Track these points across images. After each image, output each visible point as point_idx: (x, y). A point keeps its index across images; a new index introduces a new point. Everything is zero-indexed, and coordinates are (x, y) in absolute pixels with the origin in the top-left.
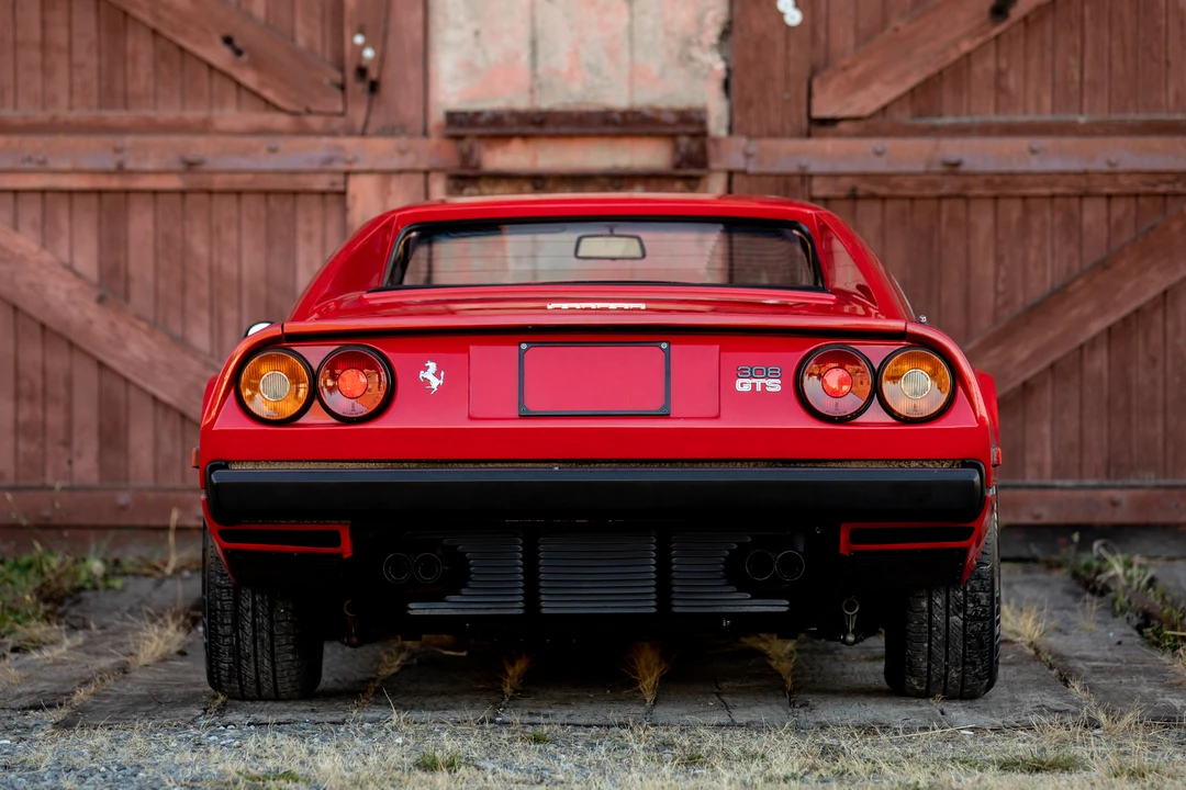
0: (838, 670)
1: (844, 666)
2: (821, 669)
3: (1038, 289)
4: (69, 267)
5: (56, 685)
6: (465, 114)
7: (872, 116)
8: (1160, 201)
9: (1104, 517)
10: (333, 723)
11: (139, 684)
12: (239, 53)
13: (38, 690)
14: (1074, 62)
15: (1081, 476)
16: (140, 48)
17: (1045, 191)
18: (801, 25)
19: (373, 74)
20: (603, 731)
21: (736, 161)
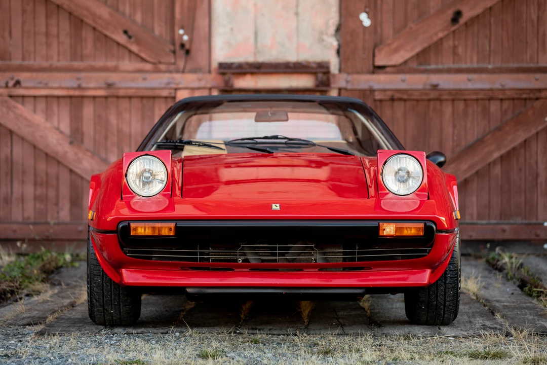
0: (390, 306)
1: (392, 304)
2: (382, 306)
3: (471, 139)
4: (58, 129)
5: (41, 313)
6: (226, 64)
7: (401, 65)
8: (523, 101)
9: (499, 236)
10: (162, 333)
11: (79, 312)
12: (130, 37)
13: (33, 315)
14: (487, 42)
15: (489, 219)
16: (88, 35)
17: (474, 97)
18: (370, 26)
19: (187, 47)
20: (285, 337)
21: (342, 84)
